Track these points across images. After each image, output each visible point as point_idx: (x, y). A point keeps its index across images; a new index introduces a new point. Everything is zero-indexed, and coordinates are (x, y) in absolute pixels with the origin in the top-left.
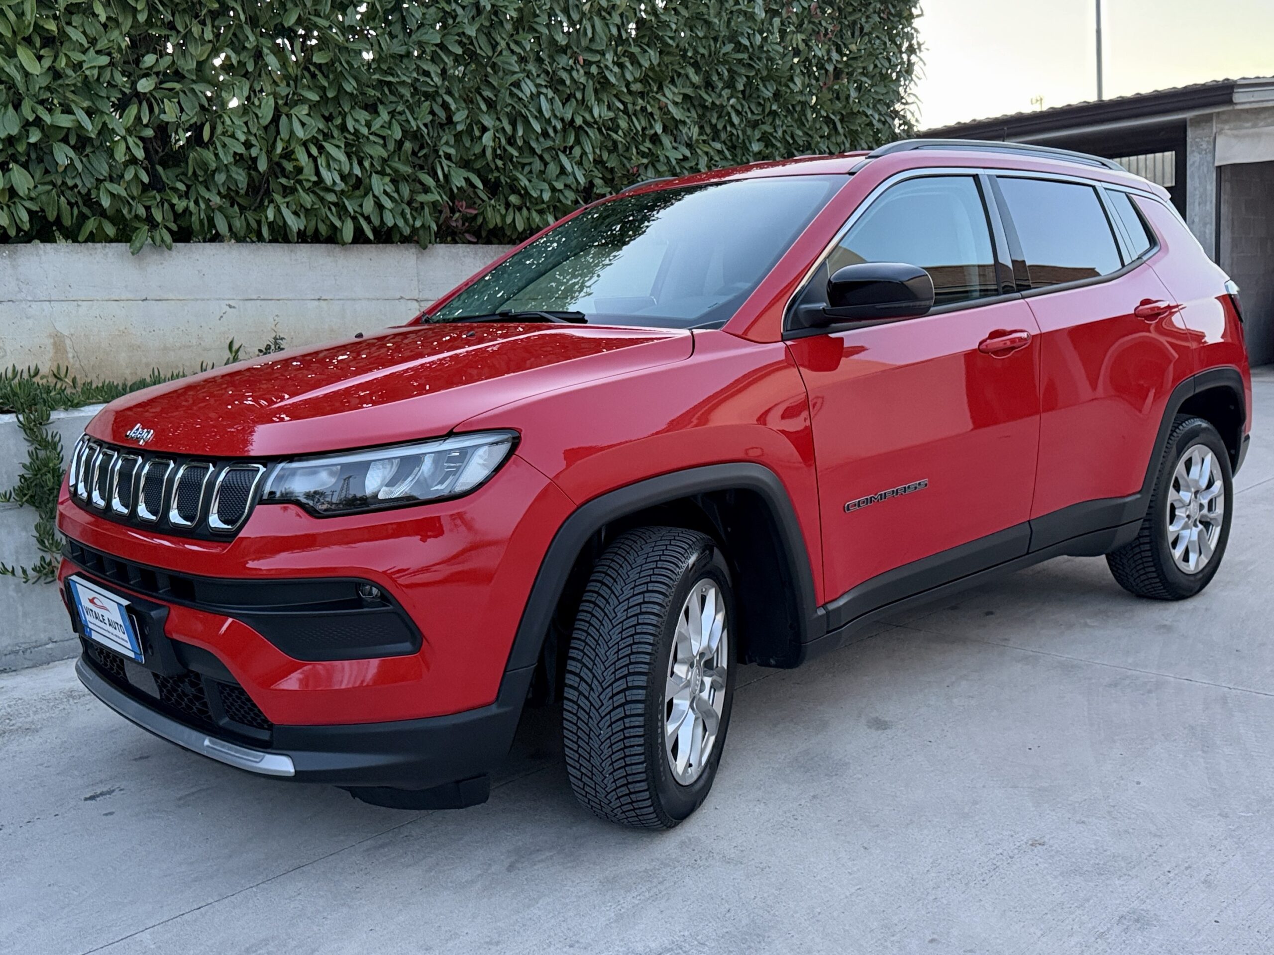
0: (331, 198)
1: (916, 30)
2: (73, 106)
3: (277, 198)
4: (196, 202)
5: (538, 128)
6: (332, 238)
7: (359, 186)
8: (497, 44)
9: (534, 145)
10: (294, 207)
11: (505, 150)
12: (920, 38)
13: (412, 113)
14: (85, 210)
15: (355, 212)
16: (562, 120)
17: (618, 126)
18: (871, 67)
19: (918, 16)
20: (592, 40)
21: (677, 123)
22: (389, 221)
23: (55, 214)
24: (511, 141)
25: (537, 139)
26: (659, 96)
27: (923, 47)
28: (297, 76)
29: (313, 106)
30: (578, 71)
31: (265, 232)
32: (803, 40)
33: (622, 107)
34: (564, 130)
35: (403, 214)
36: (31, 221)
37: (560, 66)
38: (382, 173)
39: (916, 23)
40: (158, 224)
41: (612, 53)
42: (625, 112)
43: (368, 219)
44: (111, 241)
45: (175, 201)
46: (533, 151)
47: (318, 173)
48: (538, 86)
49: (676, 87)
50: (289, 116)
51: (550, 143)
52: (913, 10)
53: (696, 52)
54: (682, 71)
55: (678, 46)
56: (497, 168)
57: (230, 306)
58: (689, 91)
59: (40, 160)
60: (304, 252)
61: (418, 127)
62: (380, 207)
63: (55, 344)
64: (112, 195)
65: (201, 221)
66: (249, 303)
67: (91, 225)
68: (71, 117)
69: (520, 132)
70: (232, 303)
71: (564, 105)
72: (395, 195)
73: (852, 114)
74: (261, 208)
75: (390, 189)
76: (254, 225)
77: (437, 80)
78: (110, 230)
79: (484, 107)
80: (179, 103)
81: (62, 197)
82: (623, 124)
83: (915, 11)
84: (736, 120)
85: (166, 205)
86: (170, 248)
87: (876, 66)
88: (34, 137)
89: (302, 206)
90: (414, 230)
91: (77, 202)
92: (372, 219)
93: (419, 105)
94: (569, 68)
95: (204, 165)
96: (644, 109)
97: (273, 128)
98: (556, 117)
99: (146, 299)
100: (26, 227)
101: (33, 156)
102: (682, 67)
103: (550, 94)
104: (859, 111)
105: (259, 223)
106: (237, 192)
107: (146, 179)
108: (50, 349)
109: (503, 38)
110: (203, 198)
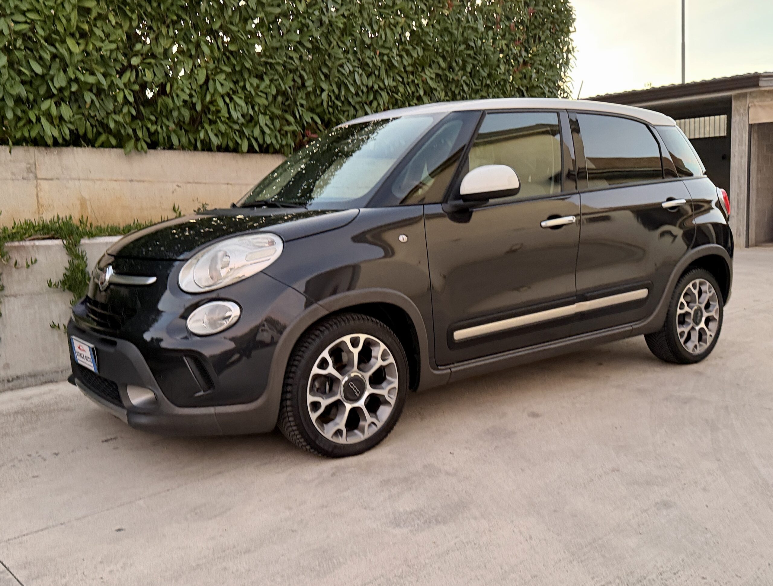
0: (236, 127)
1: (571, 40)
2: (96, 72)
3: (206, 126)
4: (162, 127)
5: (353, 90)
6: (236, 149)
7: (251, 120)
8: (331, 42)
9: (350, 100)
10: (215, 131)
11: (334, 103)
12: (574, 44)
13: (282, 79)
14: (101, 130)
15: (249, 135)
16: (367, 86)
17: (399, 91)
18: (544, 61)
19: (573, 32)
20: (385, 41)
21: (432, 90)
22: (268, 141)
23: (83, 131)
24: (338, 97)
25: (352, 97)
26: (422, 74)
27: (575, 50)
28: (219, 59)
29: (228, 75)
30: (376, 59)
31: (199, 145)
32: (505, 44)
33: (401, 80)
34: (368, 92)
35: (276, 137)
36: (70, 135)
37: (367, 56)
38: (265, 114)
39: (571, 36)
40: (140, 139)
41: (396, 49)
42: (403, 82)
43: (256, 140)
44: (113, 147)
45: (149, 125)
46: (350, 104)
47: (229, 112)
48: (354, 67)
49: (432, 68)
50: (214, 80)
51: (359, 99)
52: (570, 28)
53: (444, 49)
54: (436, 60)
55: (433, 46)
56: (329, 113)
57: (178, 186)
58: (440, 72)
59: (76, 101)
60: (221, 157)
61: (286, 89)
62: (263, 132)
63: (81, 204)
64: (116, 122)
65: (164, 138)
66: (189, 185)
67: (103, 138)
68: (95, 77)
69: (343, 93)
70: (179, 184)
71: (367, 78)
72: (272, 127)
73: (533, 87)
74: (197, 131)
75: (269, 123)
76: (193, 141)
77: (297, 62)
78: (113, 141)
79: (323, 78)
80: (154, 71)
81: (88, 122)
82: (401, 89)
83: (571, 29)
84: (466, 89)
85: (144, 128)
86: (146, 152)
87: (547, 60)
88: (74, 88)
89: (219, 131)
90: (282, 146)
91: (96, 126)
92: (259, 139)
93: (286, 75)
94: (371, 57)
95: (166, 106)
96: (413, 81)
97: (205, 87)
98: (363, 84)
99: (131, 181)
100: (68, 137)
101: (73, 98)
102: (436, 58)
103: (360, 71)
104: (537, 86)
105: (196, 140)
106: (184, 122)
107: (134, 113)
108: (79, 206)
109: (335, 40)
110: (165, 125)
